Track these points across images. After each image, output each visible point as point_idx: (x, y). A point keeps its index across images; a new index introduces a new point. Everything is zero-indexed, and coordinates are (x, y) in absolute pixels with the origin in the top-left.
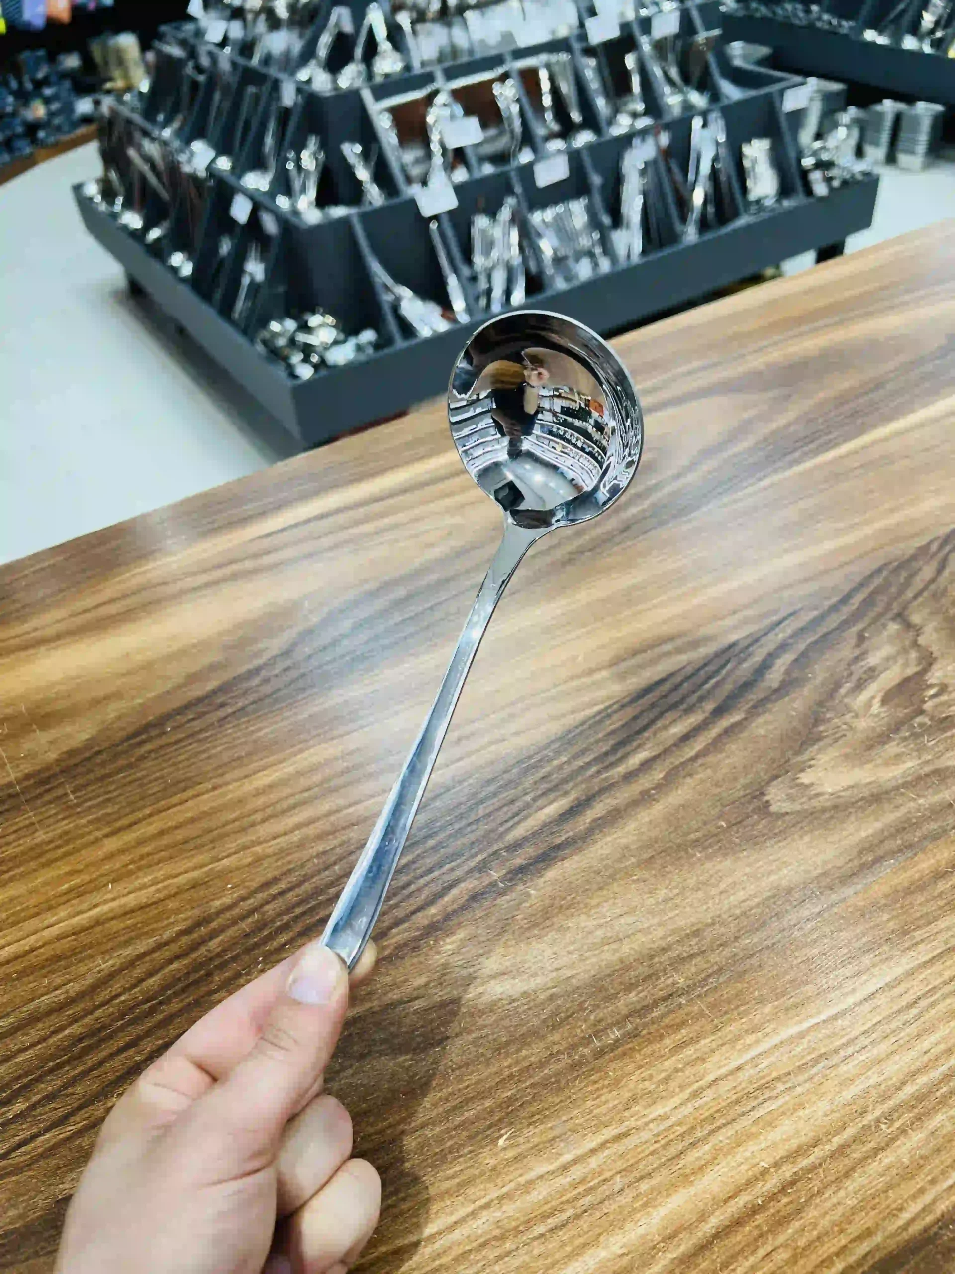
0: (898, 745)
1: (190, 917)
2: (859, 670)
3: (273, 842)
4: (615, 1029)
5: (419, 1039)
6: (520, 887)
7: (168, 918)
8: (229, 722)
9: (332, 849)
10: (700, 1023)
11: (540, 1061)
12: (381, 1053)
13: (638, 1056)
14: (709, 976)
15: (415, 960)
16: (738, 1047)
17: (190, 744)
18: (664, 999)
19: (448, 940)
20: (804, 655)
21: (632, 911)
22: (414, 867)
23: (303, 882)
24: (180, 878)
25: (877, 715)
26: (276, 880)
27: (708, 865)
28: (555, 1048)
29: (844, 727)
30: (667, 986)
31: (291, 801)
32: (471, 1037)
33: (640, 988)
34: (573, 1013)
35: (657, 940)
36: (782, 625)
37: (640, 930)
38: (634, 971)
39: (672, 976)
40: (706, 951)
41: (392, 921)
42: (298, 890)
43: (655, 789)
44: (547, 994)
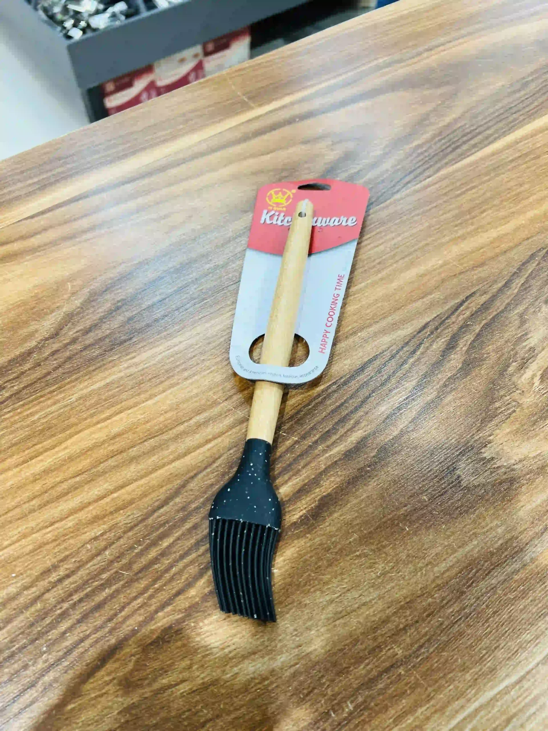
2: (521, 351)
3: (50, 529)
4: (348, 703)
8: (7, 407)
9: (102, 535)
10: (416, 693)
13: (368, 728)
14: (421, 647)
15: (179, 643)
16: (447, 714)
18: (387, 670)
20: (478, 335)
21: (356, 586)
22: (174, 549)
23: (78, 568)
25: (538, 392)
26: (55, 567)
30: (389, 657)
31: (65, 486)
32: (229, 718)
33: (367, 661)
34: (314, 688)
35: (378, 613)
36: (461, 308)
37: (364, 604)
38: (361, 644)
39: (392, 648)
40: (417, 622)
41: (158, 604)
42: (75, 577)
43: (369, 466)
44: (292, 670)
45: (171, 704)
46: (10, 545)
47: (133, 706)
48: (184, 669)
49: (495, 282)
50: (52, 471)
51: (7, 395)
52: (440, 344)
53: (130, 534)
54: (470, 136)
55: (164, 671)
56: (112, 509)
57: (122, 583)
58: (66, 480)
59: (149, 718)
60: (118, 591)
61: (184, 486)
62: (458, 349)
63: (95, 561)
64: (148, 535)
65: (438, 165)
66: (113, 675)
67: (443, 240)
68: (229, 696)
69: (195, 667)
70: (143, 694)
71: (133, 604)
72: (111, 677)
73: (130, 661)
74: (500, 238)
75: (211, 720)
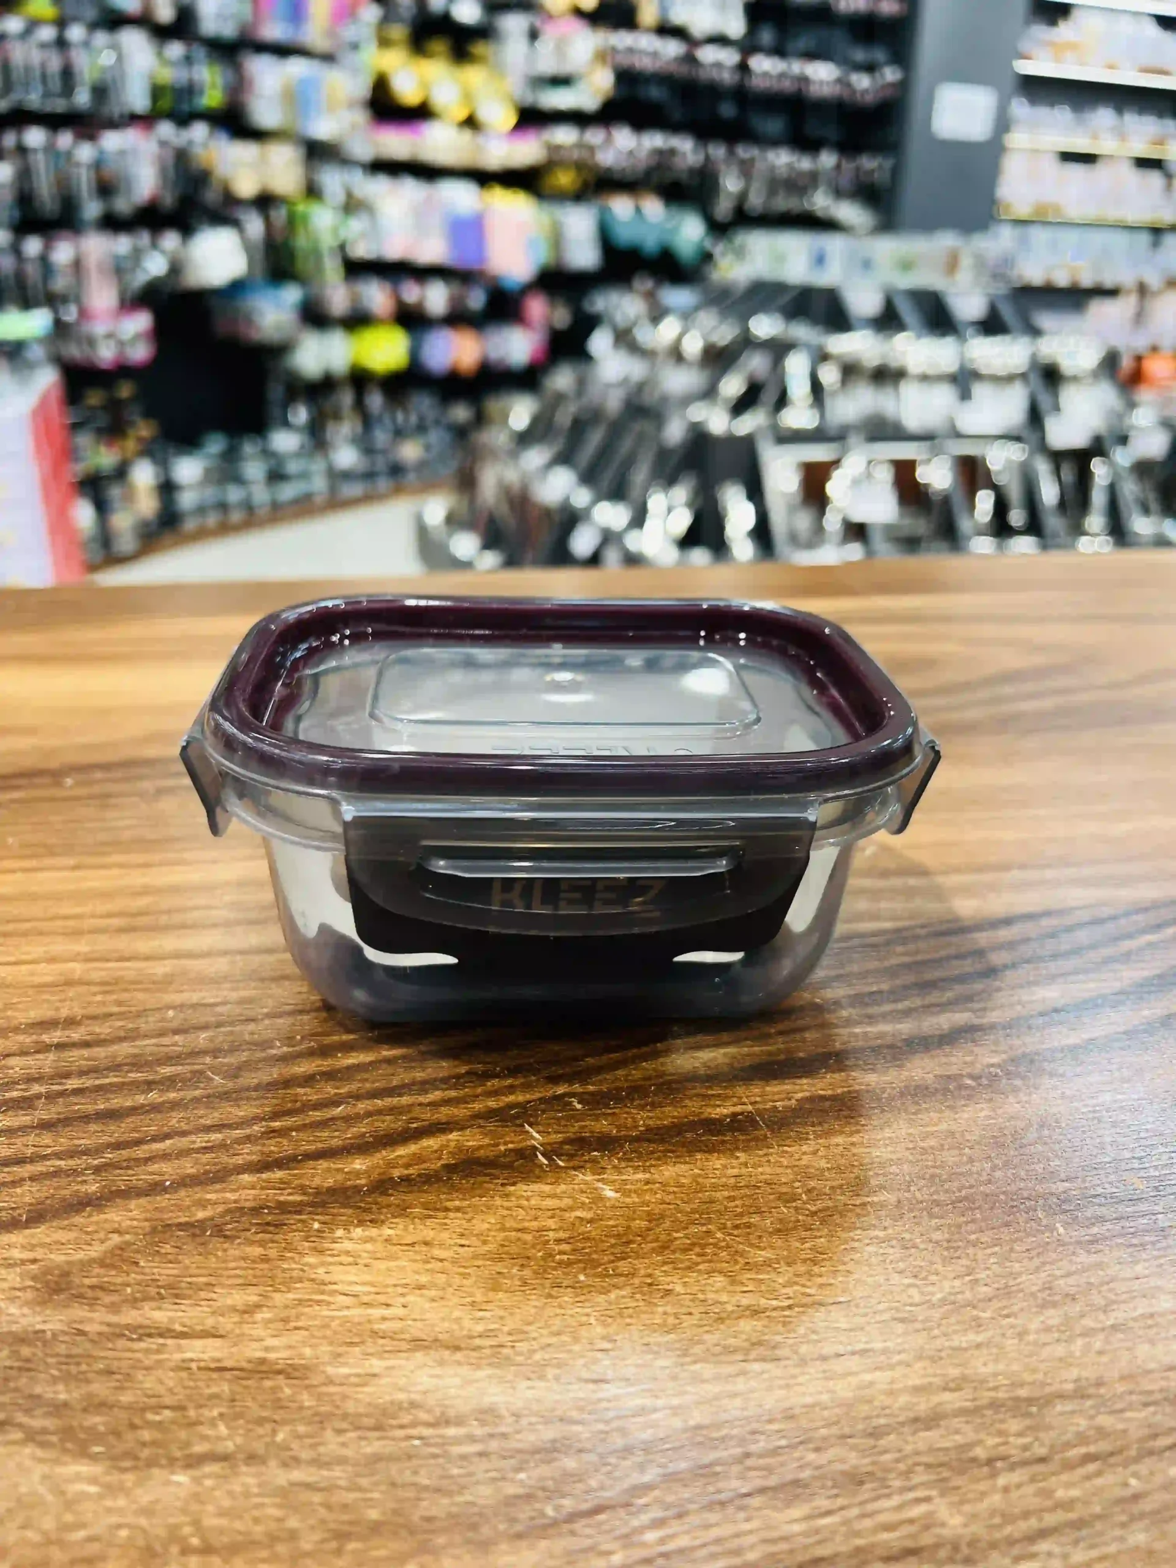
6: (585, 1177)
12: (32, 1436)
19: (358, 1232)
27: (1084, 1259)
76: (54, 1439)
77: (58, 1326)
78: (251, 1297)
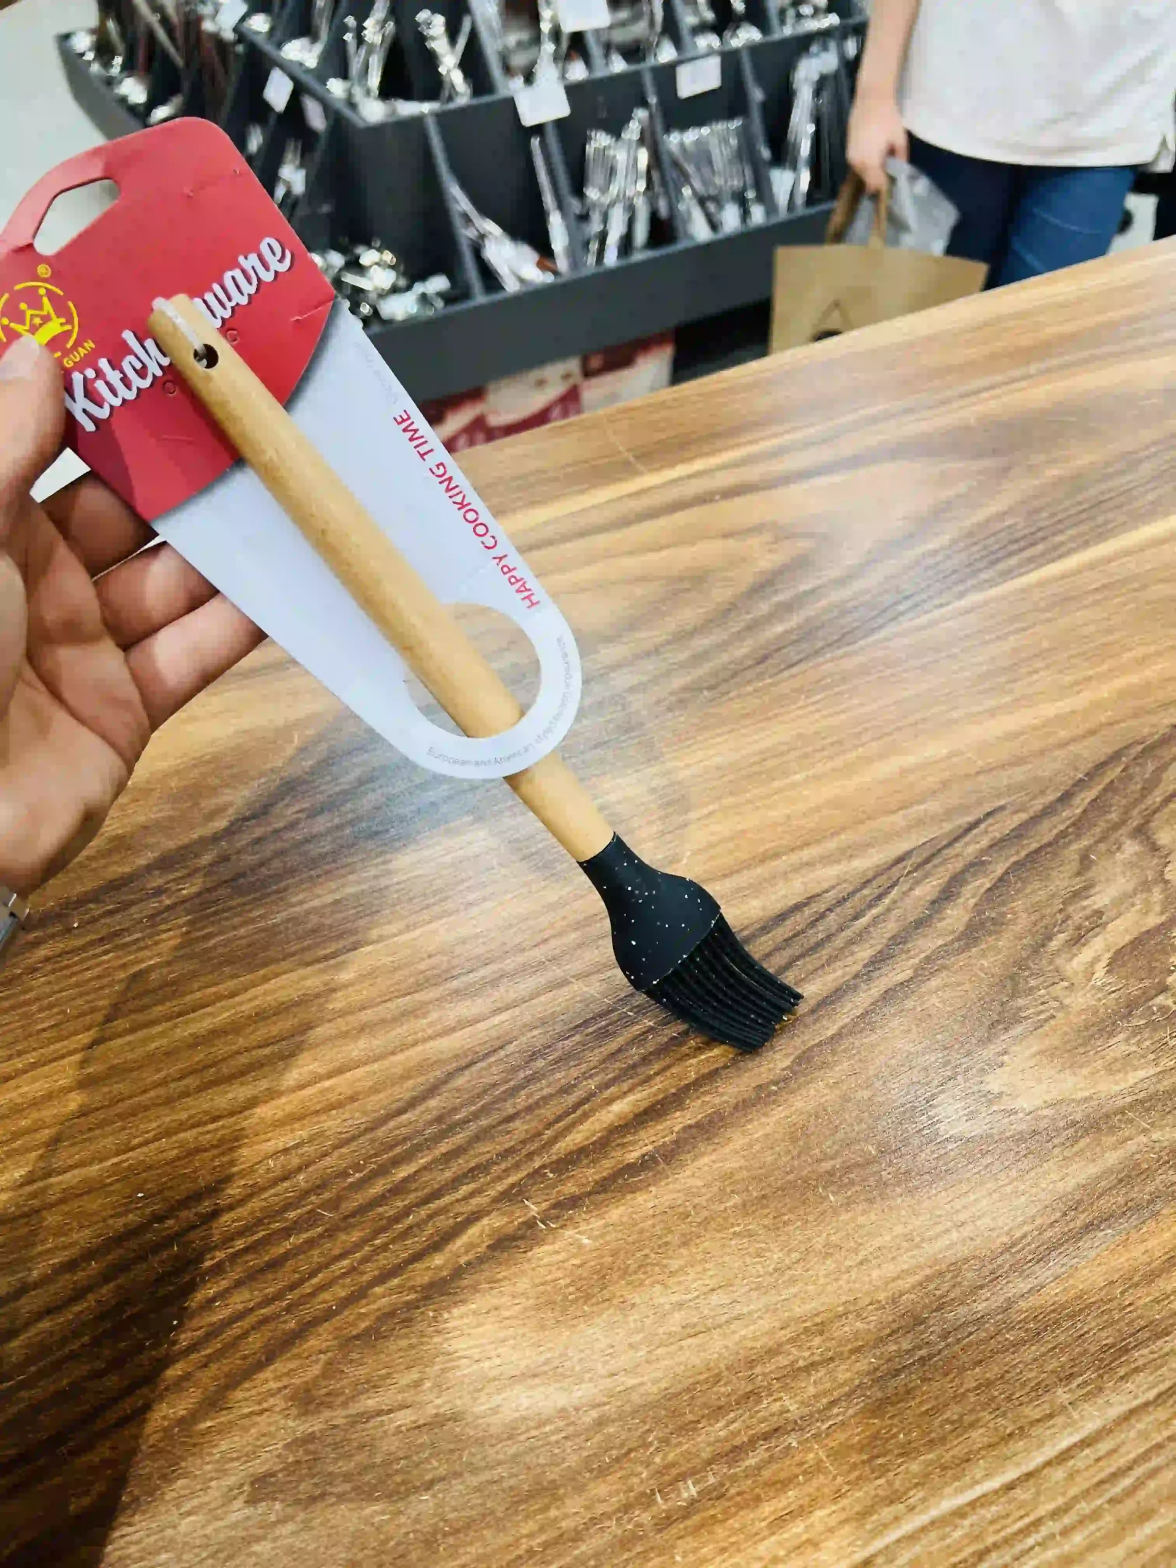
0: (1127, 1039)
1: (75, 1243)
2: (1078, 914)
3: (211, 1127)
4: (690, 1482)
5: (398, 1479)
6: (569, 1233)
7: (43, 1242)
8: (165, 921)
9: (297, 1146)
10: (815, 1483)
11: (575, 1529)
12: (341, 1497)
13: (720, 1531)
14: (833, 1403)
15: (404, 1343)
16: (868, 1527)
17: (106, 953)
18: (766, 1436)
19: (455, 1312)
20: (1001, 879)
21: (728, 1284)
22: (414, 1186)
23: (251, 1196)
24: (68, 1175)
25: (1100, 989)
27: (845, 1217)
28: (600, 1509)
29: (1055, 1004)
30: (773, 1415)
31: (244, 1059)
32: (474, 1481)
33: (732, 1415)
34: (630, 1451)
35: (762, 1335)
36: (974, 832)
37: (737, 1318)
38: (725, 1385)
39: (780, 1399)
40: (832, 1359)
41: (376, 1273)
42: (240, 1210)
43: (776, 1083)
44: (594, 1414)
45: (378, 1443)
46: (140, 1145)
47: (310, 1438)
48: (408, 1386)
49: (1042, 792)
50: (226, 1033)
51: (168, 902)
52: (928, 889)
53: (344, 1150)
54: (1022, 544)
55: (372, 1385)
56: (318, 1107)
57: (319, 1230)
58: (247, 1050)
59: (336, 1460)
60: (311, 1243)
61: (445, 1082)
62: (961, 900)
63: (279, 1188)
64: (376, 1155)
65: (961, 588)
66: (285, 1381)
67: (955, 715)
68: (480, 1442)
69: (428, 1384)
70: (331, 1419)
71: (333, 1267)
72: (280, 1385)
73: (317, 1361)
74: (1061, 719)
75: (442, 1479)
76: (353, 1495)
77: (321, 1426)
78: (414, 1375)
